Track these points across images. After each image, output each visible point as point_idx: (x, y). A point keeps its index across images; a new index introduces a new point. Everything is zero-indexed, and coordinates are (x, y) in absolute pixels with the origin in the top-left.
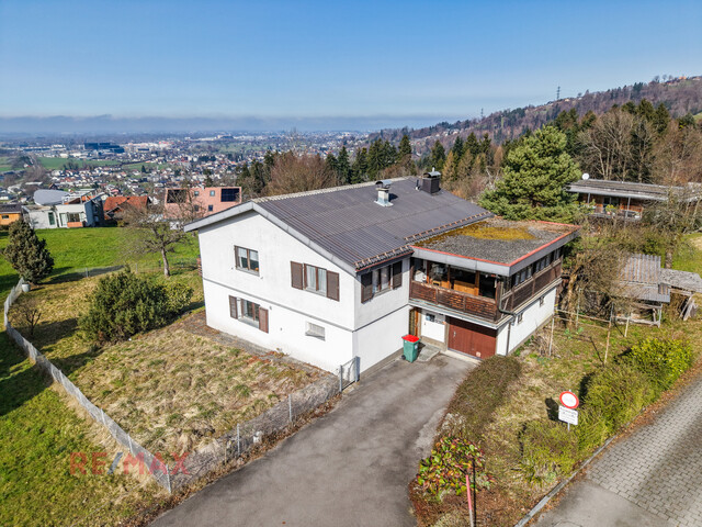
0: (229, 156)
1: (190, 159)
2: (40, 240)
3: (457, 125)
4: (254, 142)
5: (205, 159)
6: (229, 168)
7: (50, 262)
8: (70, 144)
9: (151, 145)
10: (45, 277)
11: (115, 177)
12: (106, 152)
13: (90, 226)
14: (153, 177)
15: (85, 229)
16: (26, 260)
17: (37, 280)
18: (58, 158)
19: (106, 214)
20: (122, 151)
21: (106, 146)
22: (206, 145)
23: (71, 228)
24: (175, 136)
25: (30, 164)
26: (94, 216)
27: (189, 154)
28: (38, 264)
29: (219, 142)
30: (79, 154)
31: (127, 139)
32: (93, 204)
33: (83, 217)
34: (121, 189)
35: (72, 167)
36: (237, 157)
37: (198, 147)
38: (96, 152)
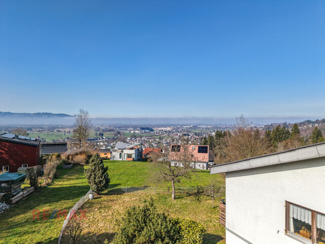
0: (196, 134)
1: (179, 135)
2: (105, 167)
3: (317, 122)
4: (207, 128)
5: (185, 135)
6: (195, 139)
7: (108, 181)
8: (135, 128)
9: (164, 129)
10: (103, 190)
11: (149, 141)
12: (147, 131)
13: (136, 161)
14: (164, 141)
15: (134, 162)
16: (95, 178)
17: (99, 191)
18: (130, 133)
19: (143, 156)
20: (153, 131)
21: (147, 129)
22: (186, 129)
23: (128, 161)
24: (174, 125)
25: (120, 135)
26: (138, 156)
27: (179, 133)
28: (101, 181)
29: (191, 128)
30: (137, 132)
31: (155, 126)
32: (139, 150)
33: (133, 156)
34: (151, 145)
35: (134, 136)
36: (199, 134)
37: (183, 130)
38: (144, 131)
